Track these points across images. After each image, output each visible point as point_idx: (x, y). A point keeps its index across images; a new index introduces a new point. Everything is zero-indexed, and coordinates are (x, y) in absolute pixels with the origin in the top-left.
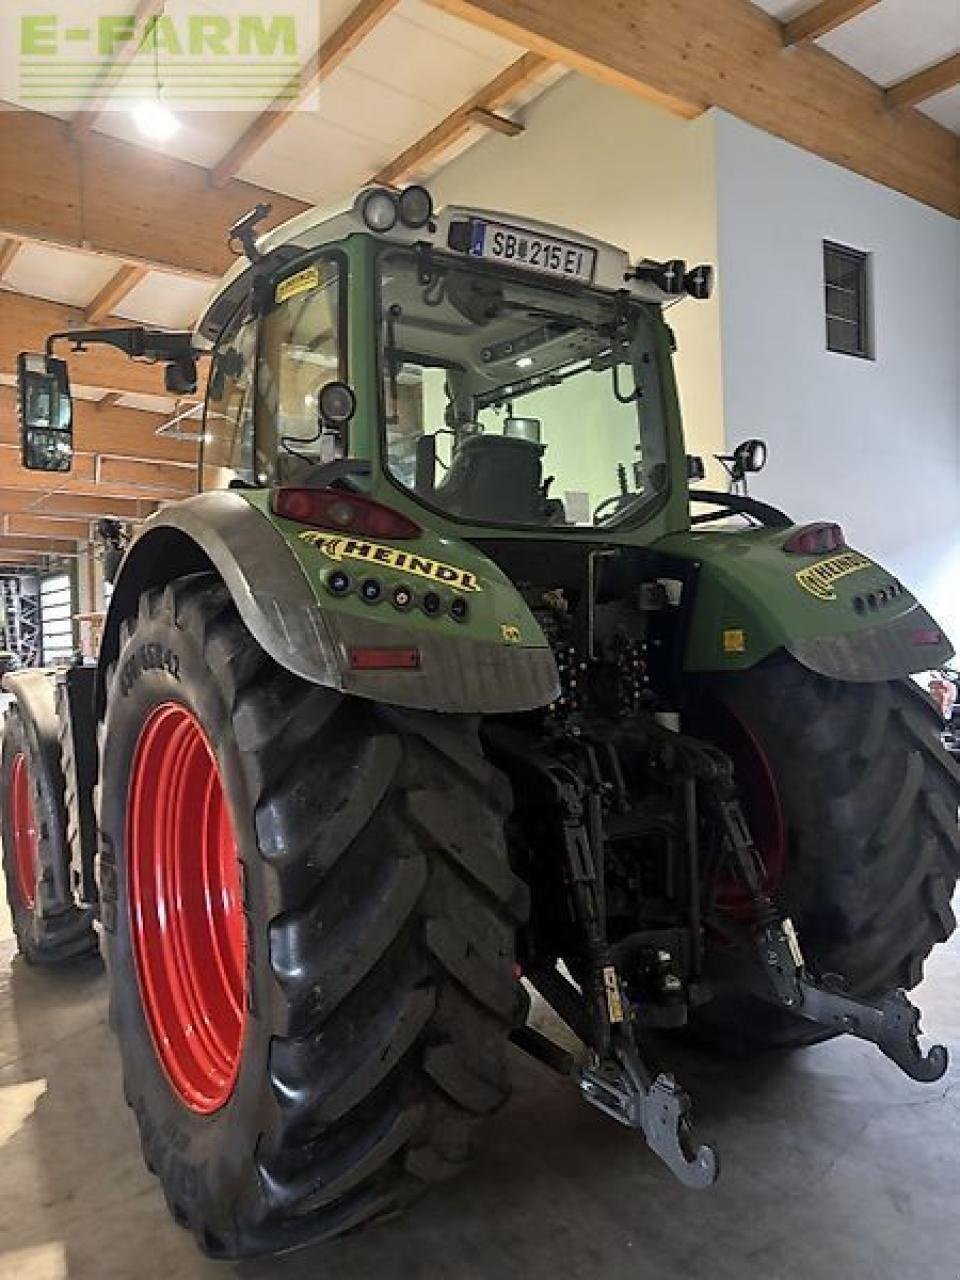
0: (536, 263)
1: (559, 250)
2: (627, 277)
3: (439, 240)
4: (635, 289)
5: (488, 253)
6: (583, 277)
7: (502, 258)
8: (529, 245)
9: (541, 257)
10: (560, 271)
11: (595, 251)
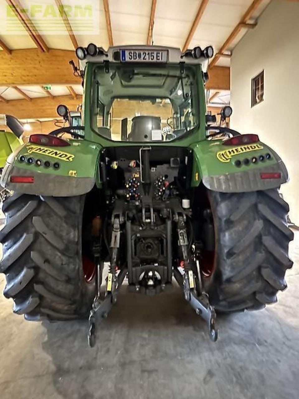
0: (146, 59)
1: (153, 53)
2: (182, 57)
3: (110, 59)
4: (186, 60)
5: (127, 59)
6: (164, 60)
7: (133, 60)
8: (142, 54)
9: (147, 57)
10: (155, 60)
11: (168, 51)
